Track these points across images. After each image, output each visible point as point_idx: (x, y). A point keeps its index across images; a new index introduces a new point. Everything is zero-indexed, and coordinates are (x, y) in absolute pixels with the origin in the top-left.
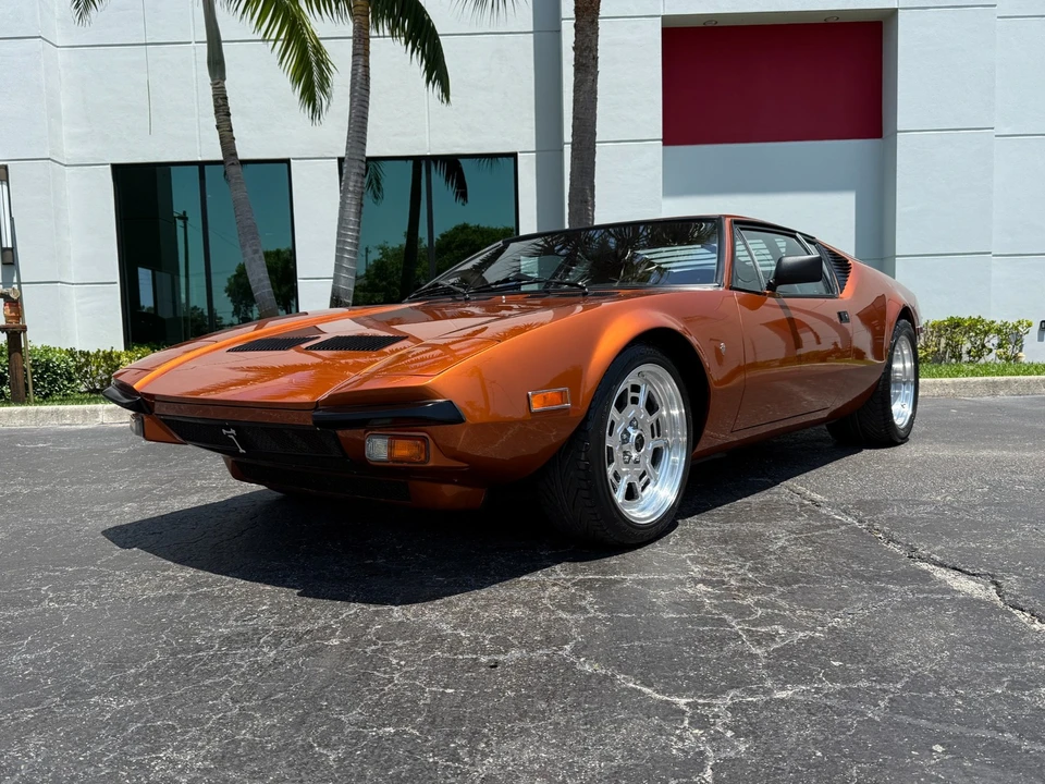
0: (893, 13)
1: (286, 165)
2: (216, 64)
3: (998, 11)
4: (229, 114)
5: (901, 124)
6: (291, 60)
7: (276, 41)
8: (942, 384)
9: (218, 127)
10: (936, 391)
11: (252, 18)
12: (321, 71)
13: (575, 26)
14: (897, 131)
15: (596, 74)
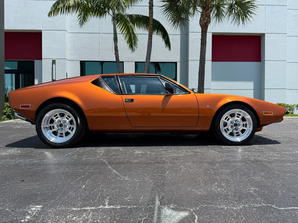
0: (264, 34)
1: (122, 63)
2: (116, 39)
3: (287, 35)
4: (118, 51)
5: (266, 59)
6: (127, 38)
7: (124, 34)
8: (289, 118)
9: (115, 54)
10: (287, 120)
11: (119, 28)
12: (134, 41)
13: (201, 35)
14: (265, 61)
15: (206, 46)
